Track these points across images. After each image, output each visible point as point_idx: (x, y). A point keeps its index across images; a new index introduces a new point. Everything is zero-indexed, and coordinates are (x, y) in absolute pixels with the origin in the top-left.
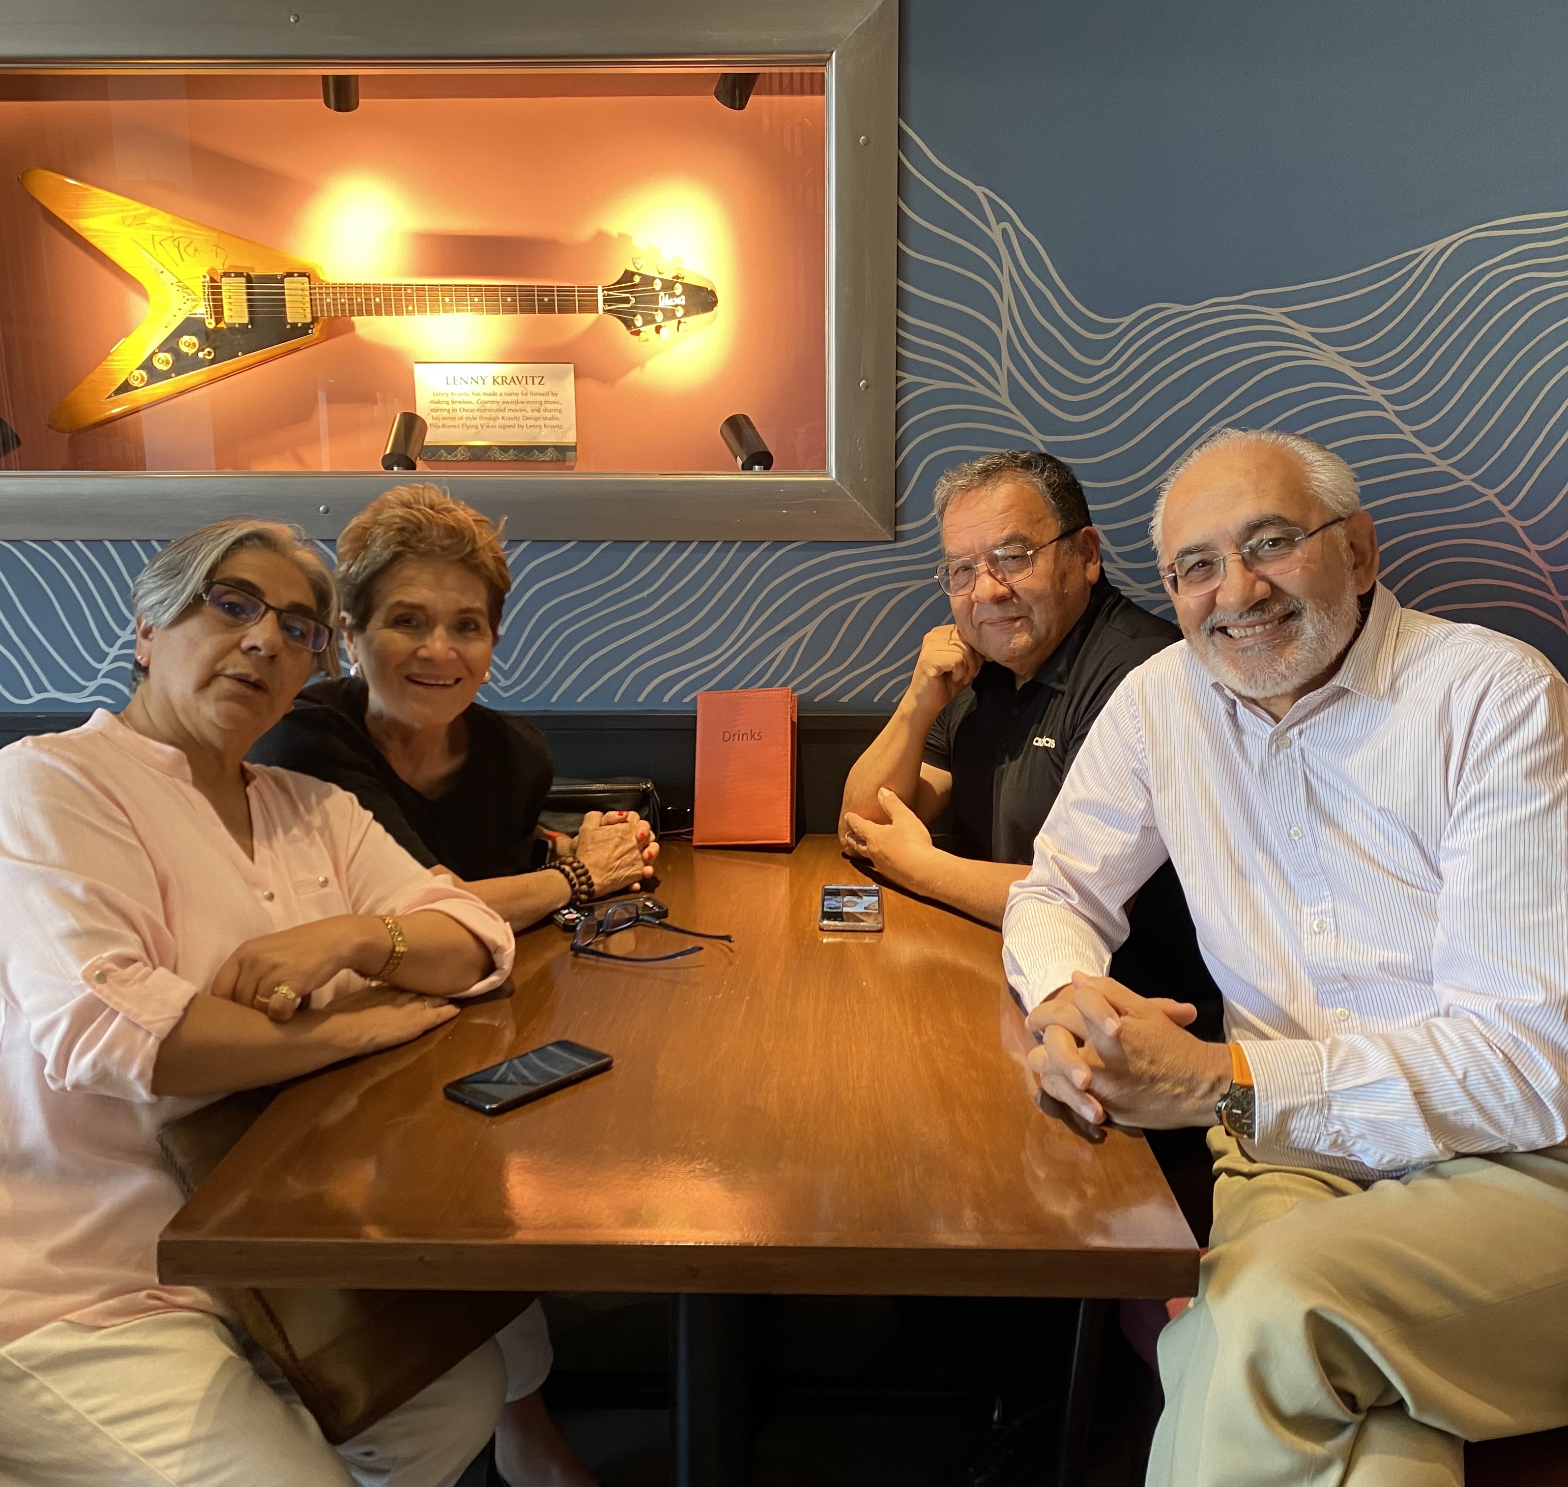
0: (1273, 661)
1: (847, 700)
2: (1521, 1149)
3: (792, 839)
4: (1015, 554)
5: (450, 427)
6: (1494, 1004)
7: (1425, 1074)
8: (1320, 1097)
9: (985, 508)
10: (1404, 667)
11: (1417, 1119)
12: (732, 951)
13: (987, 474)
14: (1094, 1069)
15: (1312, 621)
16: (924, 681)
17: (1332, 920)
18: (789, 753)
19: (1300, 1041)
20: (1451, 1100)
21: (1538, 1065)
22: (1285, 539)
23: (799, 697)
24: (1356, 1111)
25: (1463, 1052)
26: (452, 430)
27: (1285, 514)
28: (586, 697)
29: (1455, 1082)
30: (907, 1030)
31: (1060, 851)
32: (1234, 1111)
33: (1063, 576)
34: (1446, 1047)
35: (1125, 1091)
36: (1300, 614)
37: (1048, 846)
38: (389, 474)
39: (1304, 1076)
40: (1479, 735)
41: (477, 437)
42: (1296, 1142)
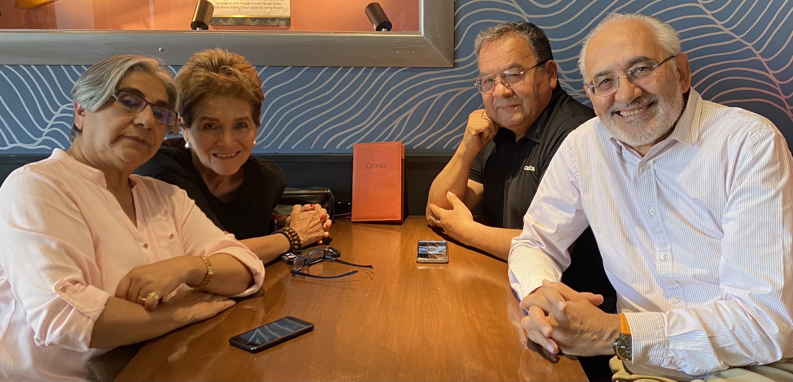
0: (644, 127)
1: (430, 148)
2: (761, 364)
3: (402, 218)
4: (515, 73)
5: (224, 8)
6: (748, 293)
7: (714, 328)
8: (664, 340)
9: (500, 50)
10: (705, 129)
11: (710, 349)
12: (372, 273)
13: (501, 33)
14: (553, 327)
15: (662, 106)
16: (469, 137)
17: (670, 254)
18: (400, 175)
19: (654, 312)
20: (727, 340)
21: (769, 322)
22: (647, 67)
23: (405, 146)
24: (681, 346)
25: (733, 317)
26: (226, 9)
27: (647, 56)
28: (296, 146)
29: (729, 331)
30: (461, 310)
31: (536, 223)
32: (622, 347)
33: (539, 85)
34: (724, 315)
35: (568, 337)
36: (656, 103)
37: (530, 220)
38: (194, 32)
39: (656, 330)
40: (741, 162)
41: (238, 13)
42: (652, 363)
